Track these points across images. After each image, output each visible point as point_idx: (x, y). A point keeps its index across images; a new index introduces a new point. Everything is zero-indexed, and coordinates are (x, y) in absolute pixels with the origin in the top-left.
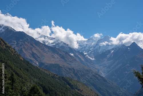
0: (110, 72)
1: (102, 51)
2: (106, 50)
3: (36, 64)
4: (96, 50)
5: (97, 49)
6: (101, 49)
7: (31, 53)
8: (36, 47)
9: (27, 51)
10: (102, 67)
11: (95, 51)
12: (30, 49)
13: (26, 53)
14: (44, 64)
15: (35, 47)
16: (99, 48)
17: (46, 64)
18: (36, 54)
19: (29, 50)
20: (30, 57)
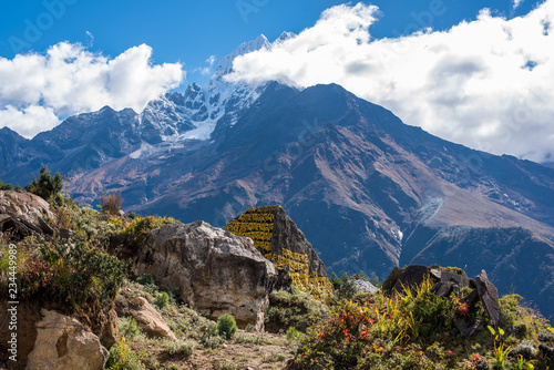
3: (387, 236)
7: (364, 177)
8: (400, 150)
9: (339, 172)
12: (357, 158)
13: (333, 178)
14: (435, 231)
15: (394, 152)
17: (447, 235)
18: (394, 185)
19: (356, 163)
20: (355, 198)
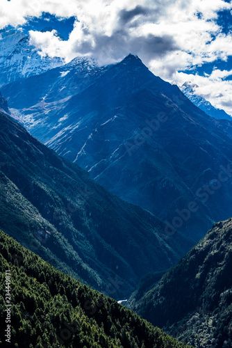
0: (59, 134)
1: (31, 71)
2: (44, 69)
4: (13, 66)
5: (15, 65)
6: (29, 66)
10: (29, 116)
11: (11, 70)
16: (23, 62)
